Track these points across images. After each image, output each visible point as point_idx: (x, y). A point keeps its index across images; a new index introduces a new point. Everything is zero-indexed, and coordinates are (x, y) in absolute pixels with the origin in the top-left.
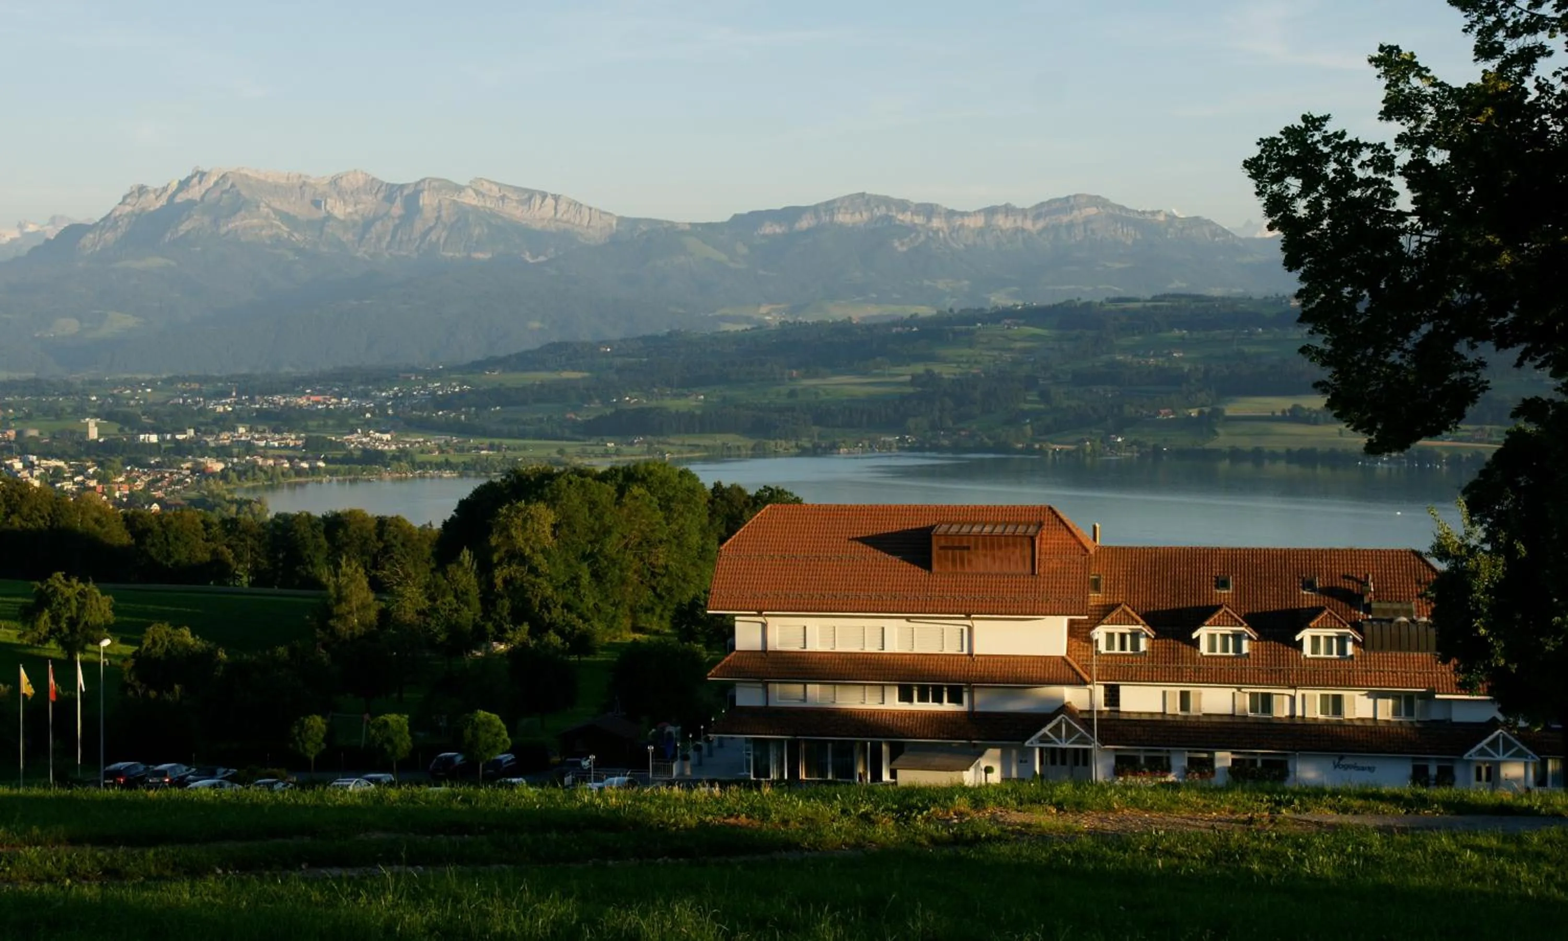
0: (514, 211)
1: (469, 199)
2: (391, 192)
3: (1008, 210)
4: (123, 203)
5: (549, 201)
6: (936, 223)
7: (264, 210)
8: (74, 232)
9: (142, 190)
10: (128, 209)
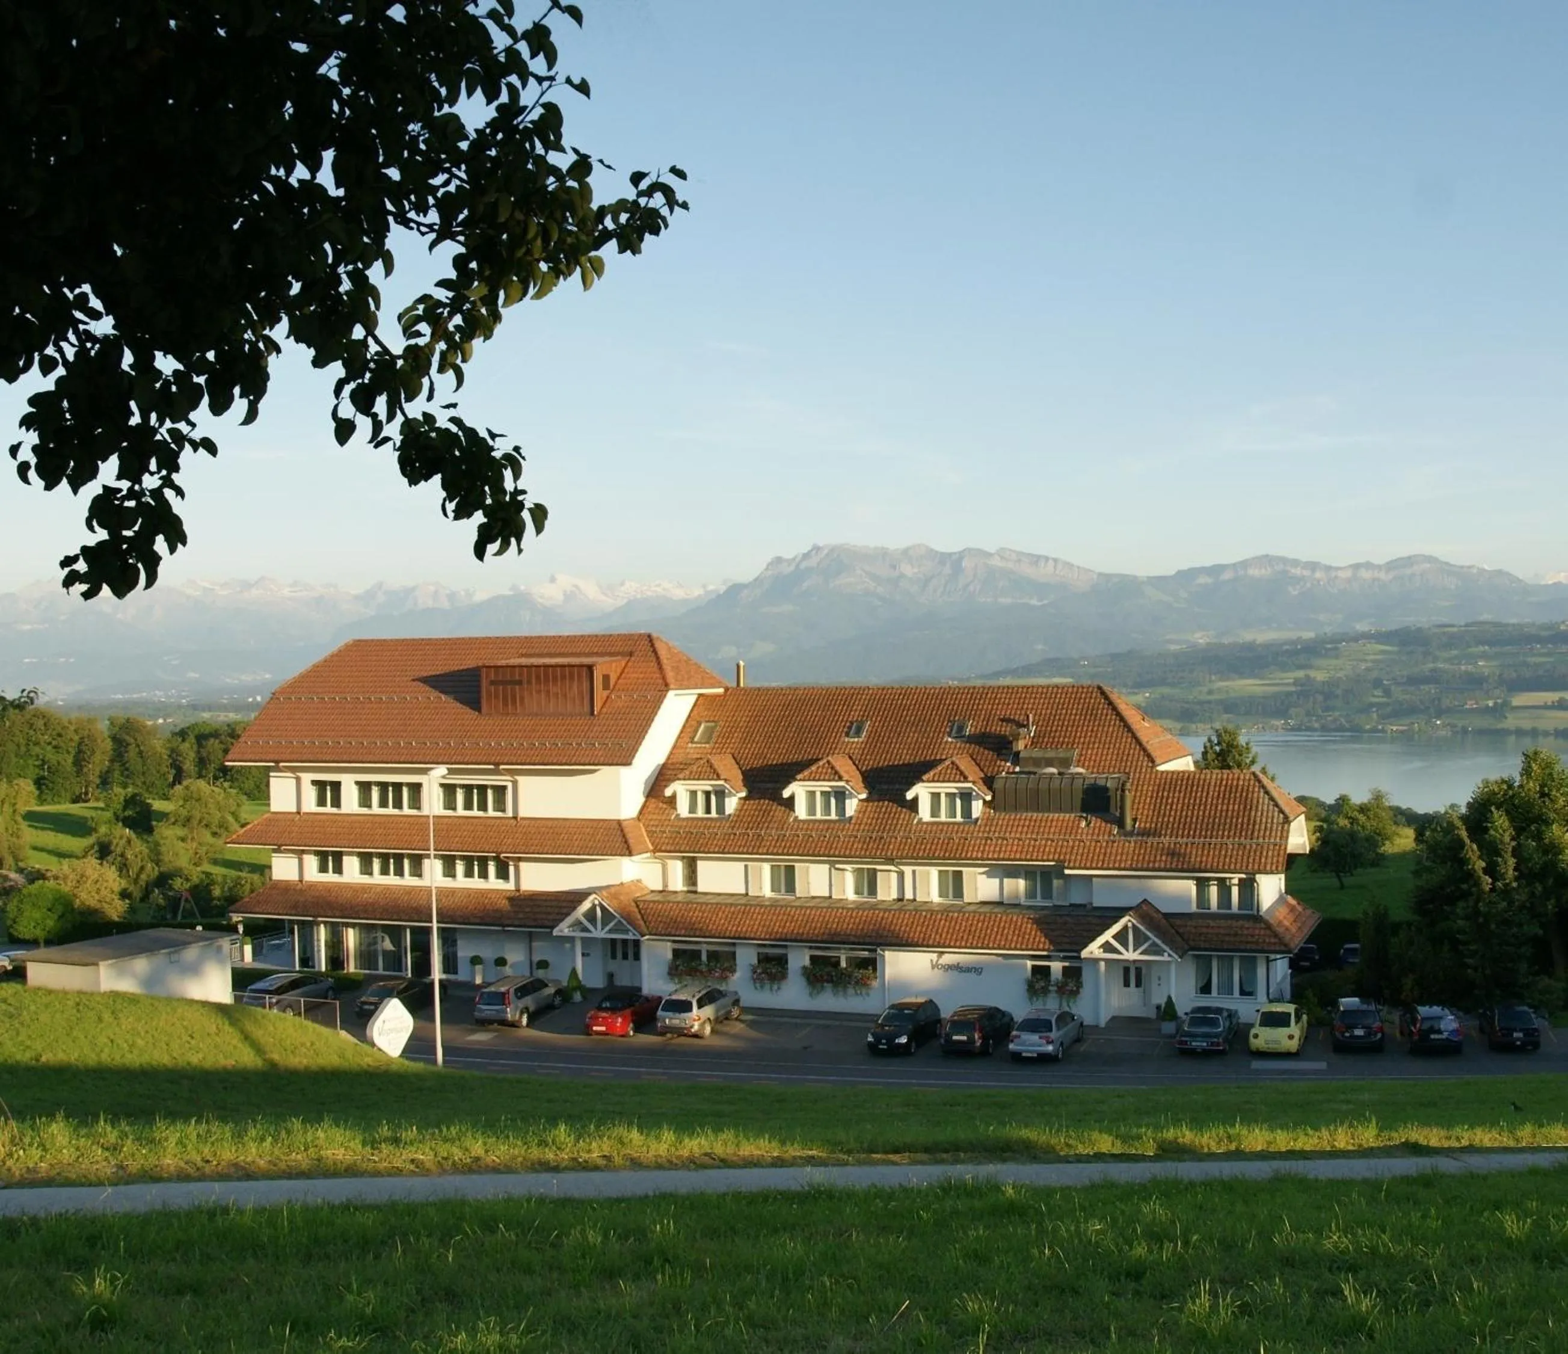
0: (1028, 571)
1: (996, 562)
2: (943, 558)
3: (1368, 565)
4: (767, 569)
5: (1051, 562)
6: (1318, 575)
7: (859, 572)
8: (735, 590)
9: (779, 560)
10: (770, 572)
